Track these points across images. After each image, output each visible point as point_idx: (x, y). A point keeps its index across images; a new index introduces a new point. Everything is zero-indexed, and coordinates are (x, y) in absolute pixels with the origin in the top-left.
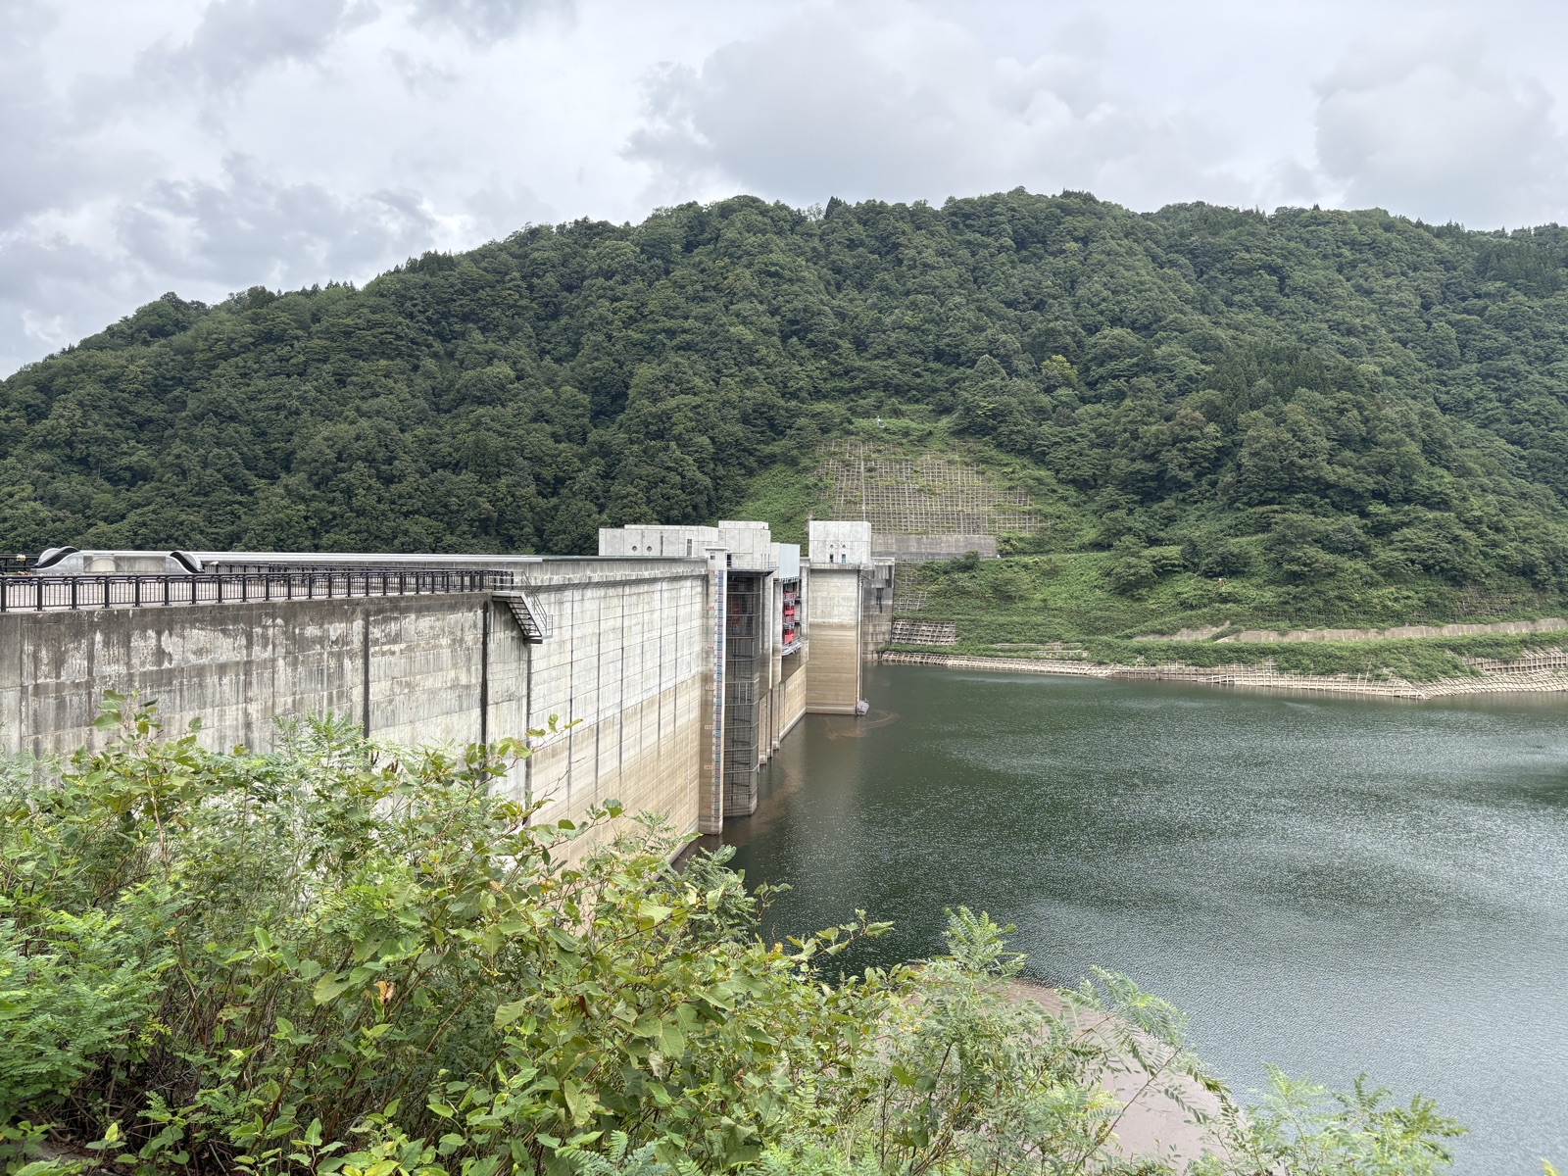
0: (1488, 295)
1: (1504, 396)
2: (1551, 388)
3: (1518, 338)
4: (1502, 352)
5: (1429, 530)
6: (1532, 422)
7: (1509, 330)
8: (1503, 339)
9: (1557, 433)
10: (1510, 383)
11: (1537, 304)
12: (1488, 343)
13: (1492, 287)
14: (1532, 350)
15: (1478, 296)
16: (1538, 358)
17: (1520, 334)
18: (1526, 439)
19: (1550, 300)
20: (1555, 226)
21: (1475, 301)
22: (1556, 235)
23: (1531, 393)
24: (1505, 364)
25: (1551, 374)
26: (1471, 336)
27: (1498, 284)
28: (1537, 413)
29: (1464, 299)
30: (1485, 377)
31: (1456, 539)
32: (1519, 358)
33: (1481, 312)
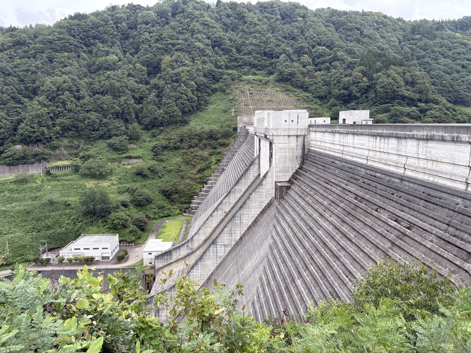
0: (416, 39)
1: (426, 70)
2: (439, 68)
3: (427, 53)
4: (423, 57)
5: (437, 111)
6: (437, 78)
7: (424, 50)
8: (424, 53)
9: (444, 82)
10: (427, 66)
11: (432, 42)
12: (419, 54)
13: (418, 36)
14: (432, 56)
15: (413, 40)
16: (433, 59)
17: (428, 51)
18: (436, 83)
19: (435, 41)
20: (425, 19)
21: (412, 41)
22: (426, 22)
23: (434, 69)
24: (426, 60)
25: (438, 64)
26: (414, 52)
27: (419, 36)
28: (438, 76)
29: (409, 40)
30: (420, 64)
31: (445, 114)
32: (429, 59)
33: (415, 44)
